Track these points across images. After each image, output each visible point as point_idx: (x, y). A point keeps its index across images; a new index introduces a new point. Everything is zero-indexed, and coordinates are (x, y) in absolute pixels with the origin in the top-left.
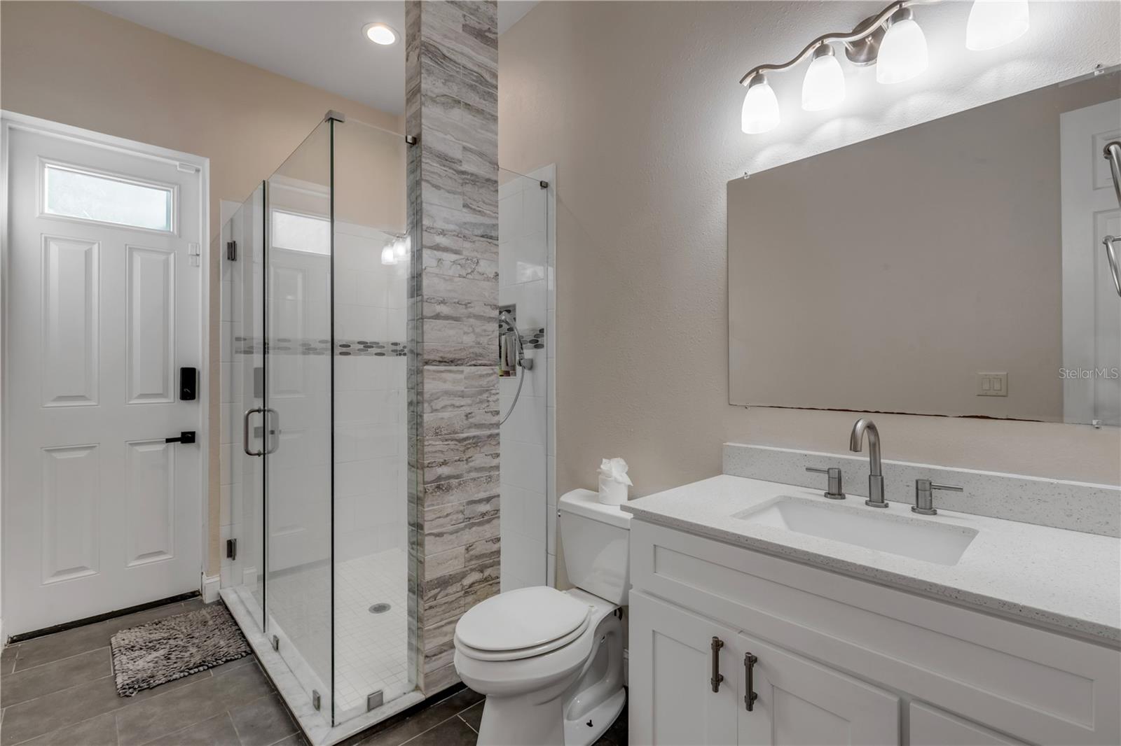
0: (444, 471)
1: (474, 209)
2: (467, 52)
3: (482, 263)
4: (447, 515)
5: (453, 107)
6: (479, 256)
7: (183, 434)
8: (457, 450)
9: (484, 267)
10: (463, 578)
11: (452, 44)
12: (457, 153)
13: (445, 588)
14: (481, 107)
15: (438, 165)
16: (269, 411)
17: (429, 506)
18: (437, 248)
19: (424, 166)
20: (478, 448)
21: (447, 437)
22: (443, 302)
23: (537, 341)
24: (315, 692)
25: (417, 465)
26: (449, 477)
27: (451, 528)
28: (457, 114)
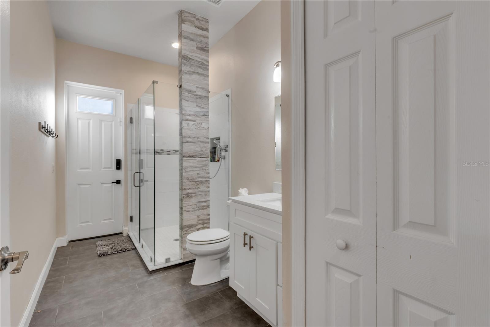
0: (190, 191)
1: (200, 107)
2: (198, 56)
3: (203, 124)
4: (191, 205)
5: (192, 74)
6: (202, 122)
7: (117, 181)
8: (194, 185)
9: (204, 125)
10: (196, 226)
11: (193, 54)
12: (194, 89)
13: (190, 228)
14: (202, 73)
15: (187, 94)
16: (140, 173)
17: (184, 202)
18: (187, 120)
19: (183, 94)
20: (202, 185)
21: (191, 180)
22: (189, 137)
23: (226, 149)
24: (151, 257)
25: (181, 189)
26: (191, 193)
27: (192, 209)
28: (194, 76)
